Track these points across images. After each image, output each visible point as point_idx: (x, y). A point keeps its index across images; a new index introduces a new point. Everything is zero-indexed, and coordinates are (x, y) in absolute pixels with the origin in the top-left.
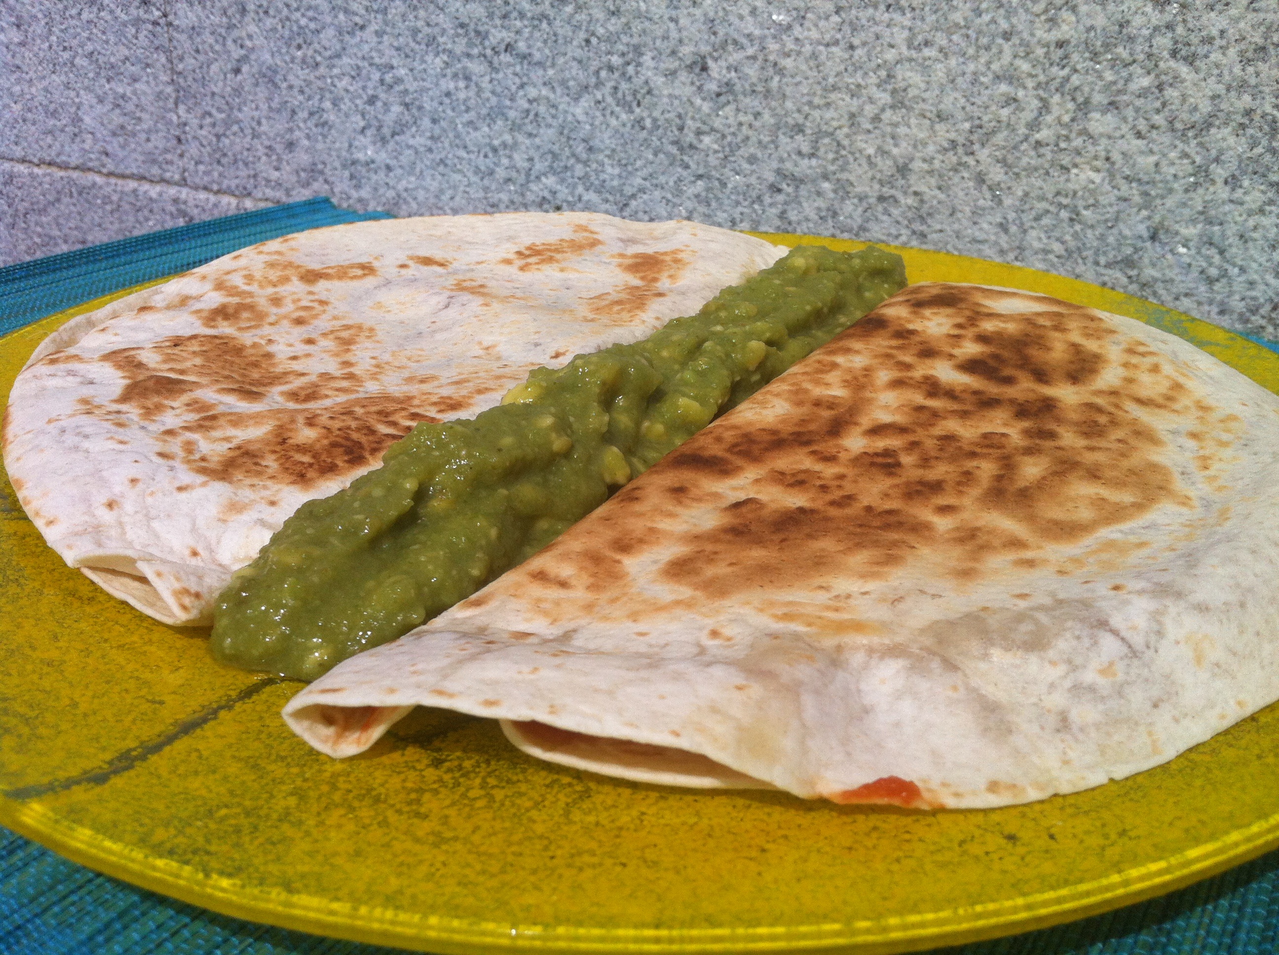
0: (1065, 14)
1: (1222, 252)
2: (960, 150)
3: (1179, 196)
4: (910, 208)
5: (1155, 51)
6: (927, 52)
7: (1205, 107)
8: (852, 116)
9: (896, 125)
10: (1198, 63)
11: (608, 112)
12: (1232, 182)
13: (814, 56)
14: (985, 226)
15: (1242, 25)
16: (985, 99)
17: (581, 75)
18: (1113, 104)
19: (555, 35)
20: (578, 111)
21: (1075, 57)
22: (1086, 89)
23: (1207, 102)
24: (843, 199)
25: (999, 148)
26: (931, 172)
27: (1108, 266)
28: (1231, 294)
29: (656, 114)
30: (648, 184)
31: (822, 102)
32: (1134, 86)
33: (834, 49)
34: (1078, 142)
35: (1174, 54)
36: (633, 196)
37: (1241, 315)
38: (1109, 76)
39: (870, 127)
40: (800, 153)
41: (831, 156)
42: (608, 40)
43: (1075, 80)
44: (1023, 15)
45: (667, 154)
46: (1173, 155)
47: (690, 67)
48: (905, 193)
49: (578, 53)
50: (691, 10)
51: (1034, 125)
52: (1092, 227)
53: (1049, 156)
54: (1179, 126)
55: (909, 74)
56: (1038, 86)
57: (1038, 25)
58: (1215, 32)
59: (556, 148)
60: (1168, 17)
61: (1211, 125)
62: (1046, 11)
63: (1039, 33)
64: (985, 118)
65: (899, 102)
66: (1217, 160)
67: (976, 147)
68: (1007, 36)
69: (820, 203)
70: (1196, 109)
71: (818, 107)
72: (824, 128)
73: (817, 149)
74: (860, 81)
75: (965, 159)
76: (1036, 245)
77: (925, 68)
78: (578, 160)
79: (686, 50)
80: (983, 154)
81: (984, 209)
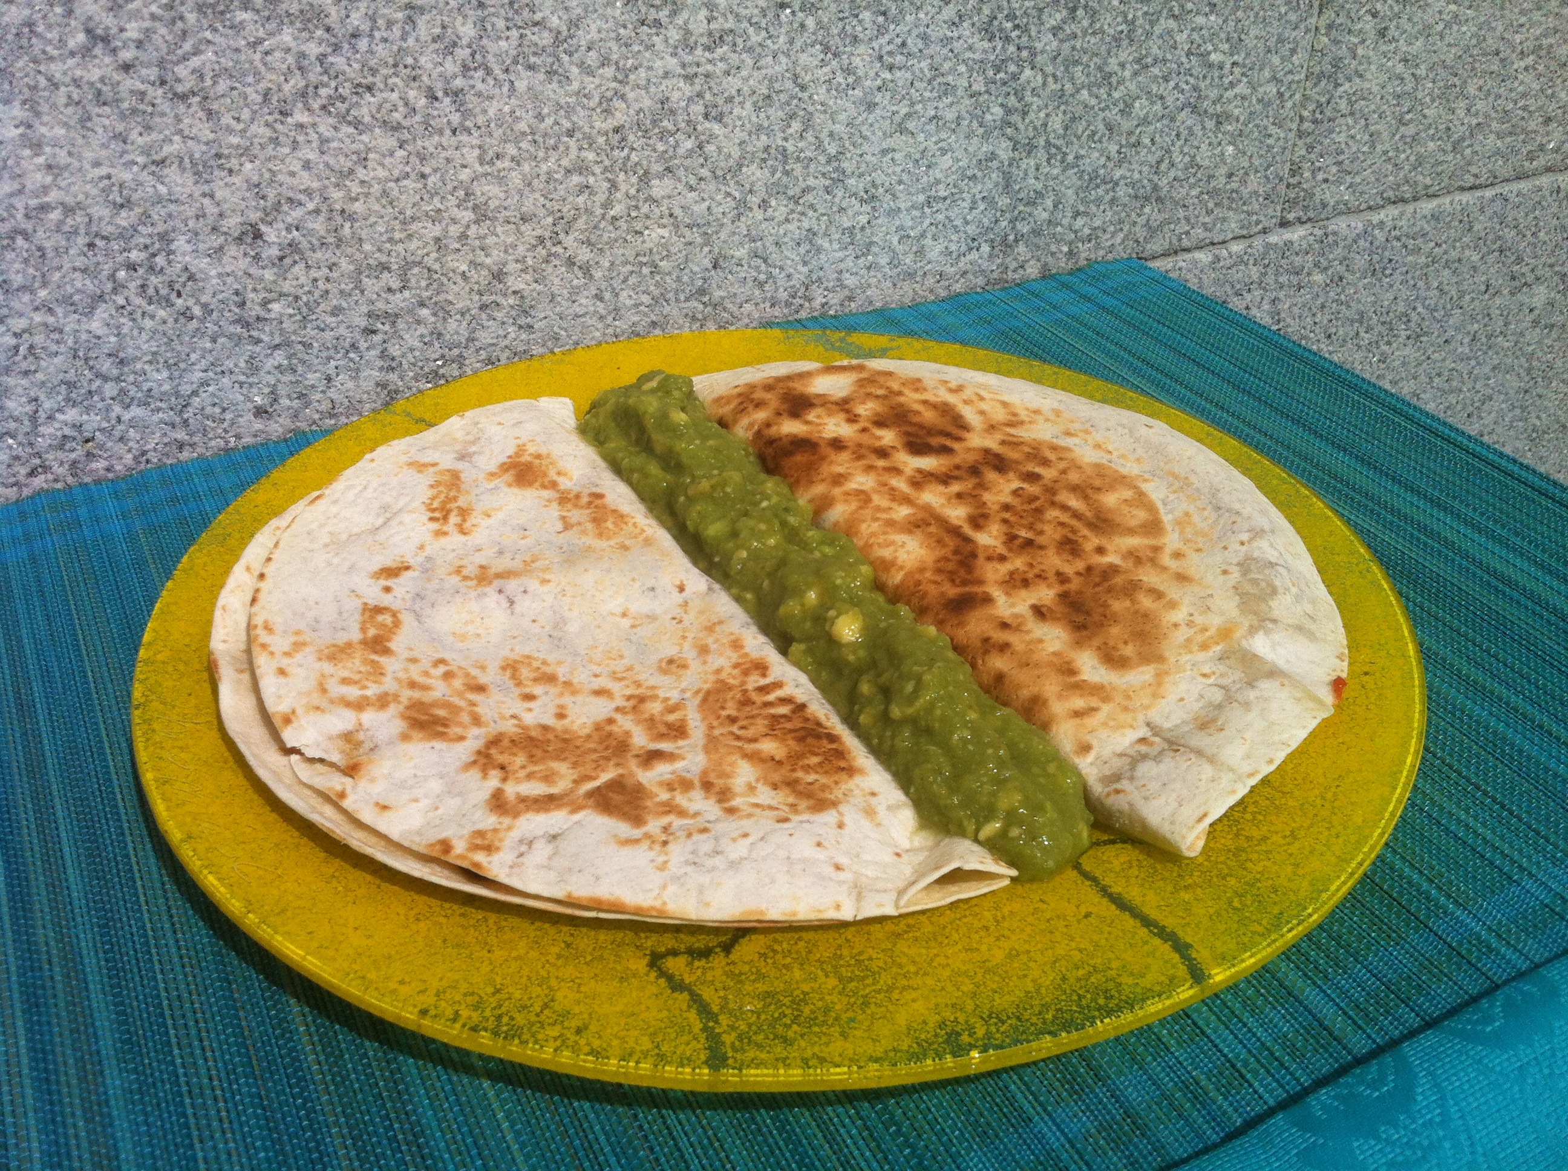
0: (618, 104)
1: (765, 261)
2: (548, 244)
3: (730, 228)
4: (512, 307)
5: (693, 117)
6: (499, 164)
7: (736, 152)
8: (437, 240)
9: (484, 237)
10: (725, 120)
11: (138, 315)
12: (764, 204)
13: (385, 193)
14: (584, 301)
15: (751, 82)
16: (562, 193)
17: (90, 285)
18: (668, 170)
19: (40, 249)
20: (96, 325)
21: (631, 138)
22: (645, 163)
23: (737, 148)
24: (444, 319)
25: (582, 232)
26: (524, 271)
27: (687, 300)
28: (777, 289)
29: (204, 299)
30: (210, 374)
31: (403, 235)
32: (681, 151)
33: (405, 182)
34: (645, 209)
35: (706, 116)
36: (195, 393)
37: (786, 302)
38: (660, 147)
39: (458, 246)
40: (390, 290)
41: (423, 283)
42: (121, 236)
43: (634, 157)
44: (582, 113)
45: (229, 337)
46: (719, 197)
47: (239, 240)
48: (505, 295)
49: (80, 262)
50: (228, 179)
51: (607, 205)
52: (669, 274)
53: (624, 226)
54: (719, 173)
55: (487, 188)
56: (606, 169)
57: (595, 117)
58: (734, 92)
59: (71, 376)
60: (698, 88)
61: (741, 166)
62: (601, 103)
63: (597, 125)
64: (565, 210)
65: (482, 214)
66: (751, 191)
67: (562, 236)
68: (570, 134)
69: (422, 330)
70: (730, 156)
71: (401, 241)
72: (410, 259)
73: (408, 281)
74: (439, 206)
75: (554, 249)
76: (629, 302)
77: (501, 179)
78: (106, 379)
79: (232, 223)
80: (569, 241)
81: (578, 287)
